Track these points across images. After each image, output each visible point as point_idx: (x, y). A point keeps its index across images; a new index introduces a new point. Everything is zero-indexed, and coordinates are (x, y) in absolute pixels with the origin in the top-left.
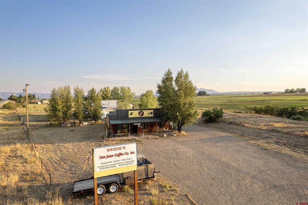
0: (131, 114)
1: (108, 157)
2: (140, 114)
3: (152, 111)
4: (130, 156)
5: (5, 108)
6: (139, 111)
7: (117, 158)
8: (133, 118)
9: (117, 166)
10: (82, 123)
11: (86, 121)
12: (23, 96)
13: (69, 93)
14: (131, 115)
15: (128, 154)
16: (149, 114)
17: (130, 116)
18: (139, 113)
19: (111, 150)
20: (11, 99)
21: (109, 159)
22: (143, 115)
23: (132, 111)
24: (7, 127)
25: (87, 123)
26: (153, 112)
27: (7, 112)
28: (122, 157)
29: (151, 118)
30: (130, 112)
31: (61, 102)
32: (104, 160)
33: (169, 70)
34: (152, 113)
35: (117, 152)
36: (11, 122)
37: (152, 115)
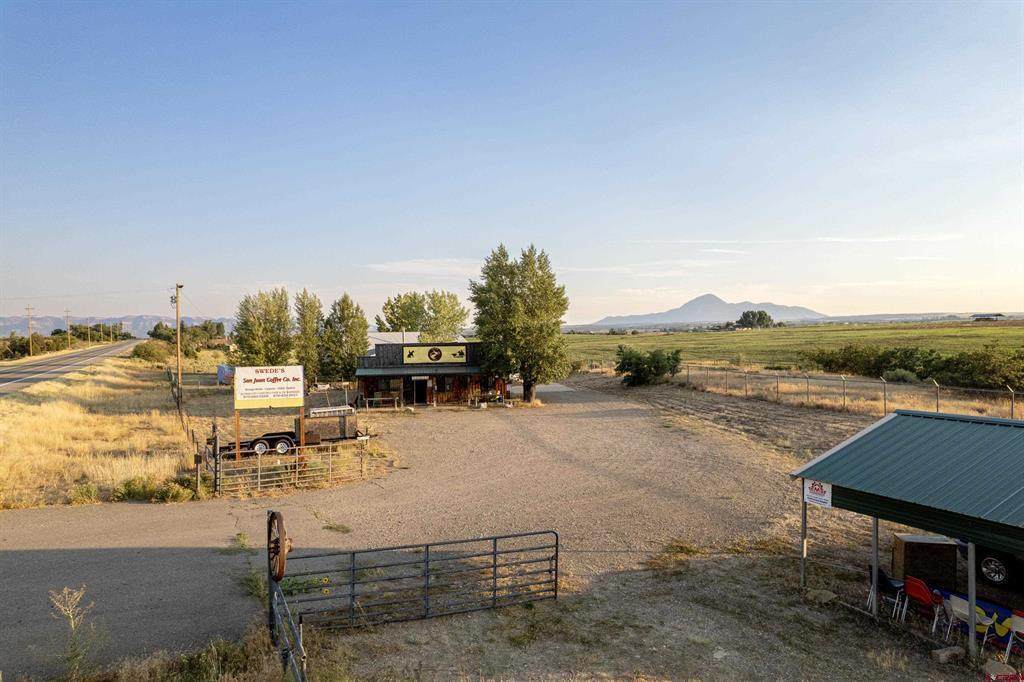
0: (411, 354)
1: (256, 381)
2: (433, 357)
3: (463, 348)
4: (291, 384)
5: (139, 356)
6: (430, 348)
7: (271, 385)
8: (413, 366)
9: (271, 396)
10: (316, 386)
11: (325, 382)
12: (189, 326)
13: (283, 307)
14: (409, 356)
15: (288, 380)
16: (454, 355)
17: (407, 360)
18: (431, 352)
19: (262, 372)
20: (156, 334)
21: (258, 385)
22: (438, 357)
23: (411, 349)
24: (139, 390)
25: (328, 386)
26: (464, 352)
27: (141, 364)
28: (277, 384)
29: (461, 365)
30: (406, 351)
31: (261, 330)
32: (249, 386)
33: (501, 248)
34: (461, 354)
35: (272, 376)
36: (149, 384)
37: (463, 359)
